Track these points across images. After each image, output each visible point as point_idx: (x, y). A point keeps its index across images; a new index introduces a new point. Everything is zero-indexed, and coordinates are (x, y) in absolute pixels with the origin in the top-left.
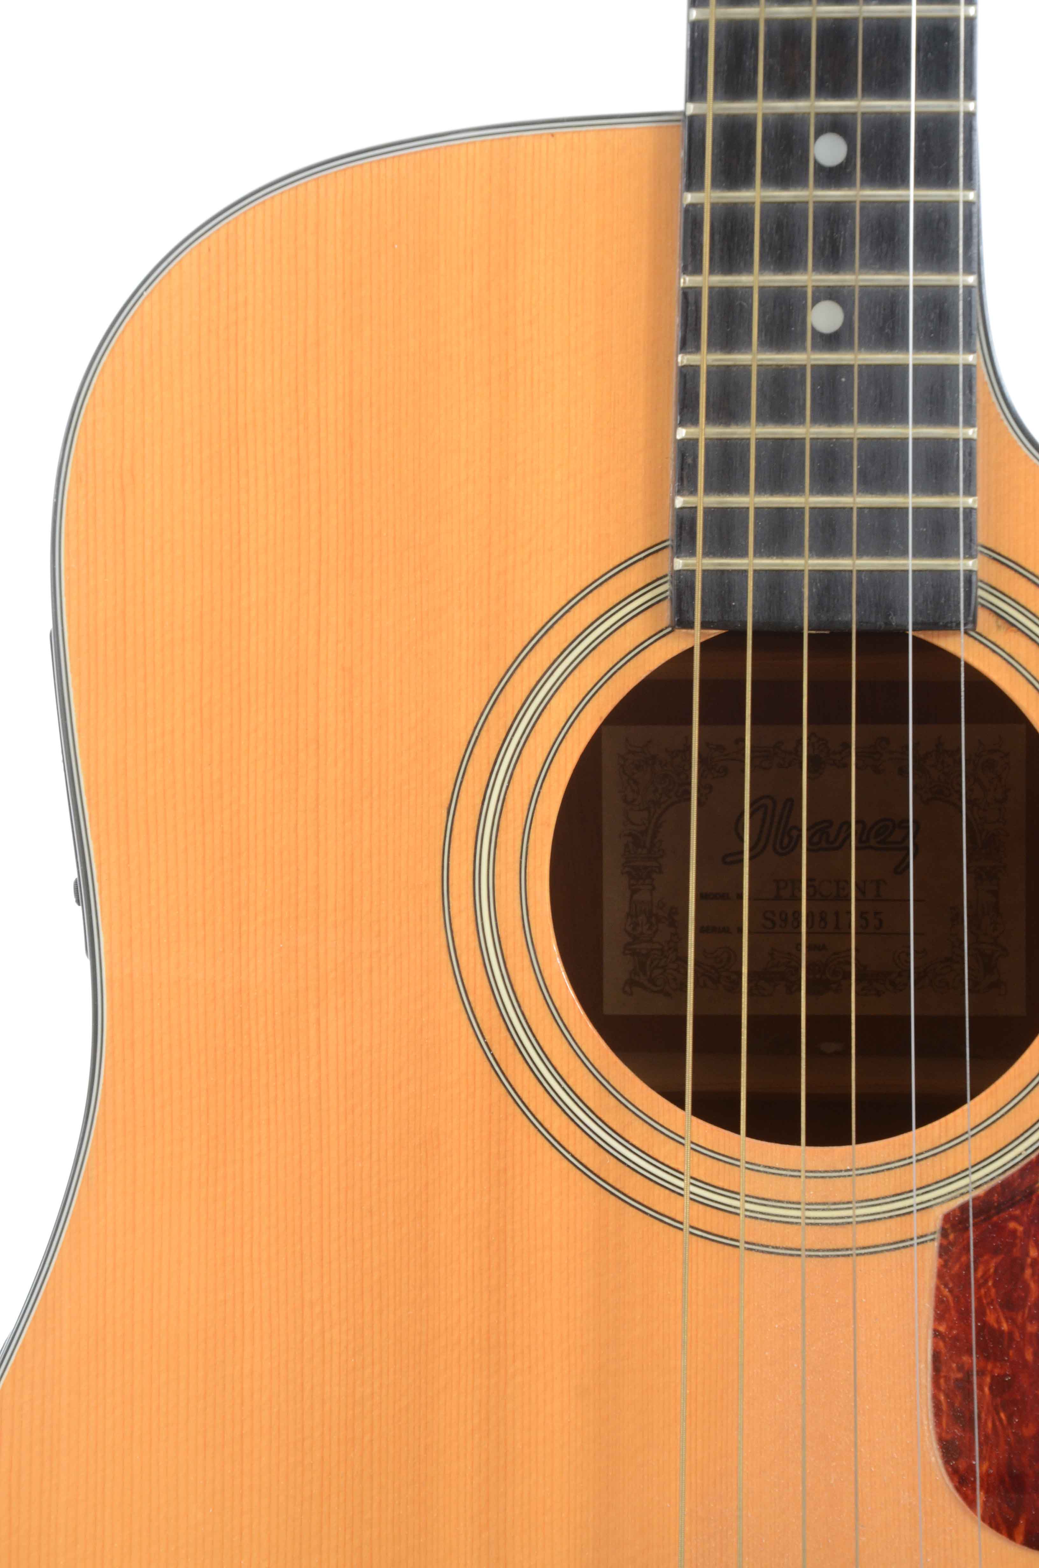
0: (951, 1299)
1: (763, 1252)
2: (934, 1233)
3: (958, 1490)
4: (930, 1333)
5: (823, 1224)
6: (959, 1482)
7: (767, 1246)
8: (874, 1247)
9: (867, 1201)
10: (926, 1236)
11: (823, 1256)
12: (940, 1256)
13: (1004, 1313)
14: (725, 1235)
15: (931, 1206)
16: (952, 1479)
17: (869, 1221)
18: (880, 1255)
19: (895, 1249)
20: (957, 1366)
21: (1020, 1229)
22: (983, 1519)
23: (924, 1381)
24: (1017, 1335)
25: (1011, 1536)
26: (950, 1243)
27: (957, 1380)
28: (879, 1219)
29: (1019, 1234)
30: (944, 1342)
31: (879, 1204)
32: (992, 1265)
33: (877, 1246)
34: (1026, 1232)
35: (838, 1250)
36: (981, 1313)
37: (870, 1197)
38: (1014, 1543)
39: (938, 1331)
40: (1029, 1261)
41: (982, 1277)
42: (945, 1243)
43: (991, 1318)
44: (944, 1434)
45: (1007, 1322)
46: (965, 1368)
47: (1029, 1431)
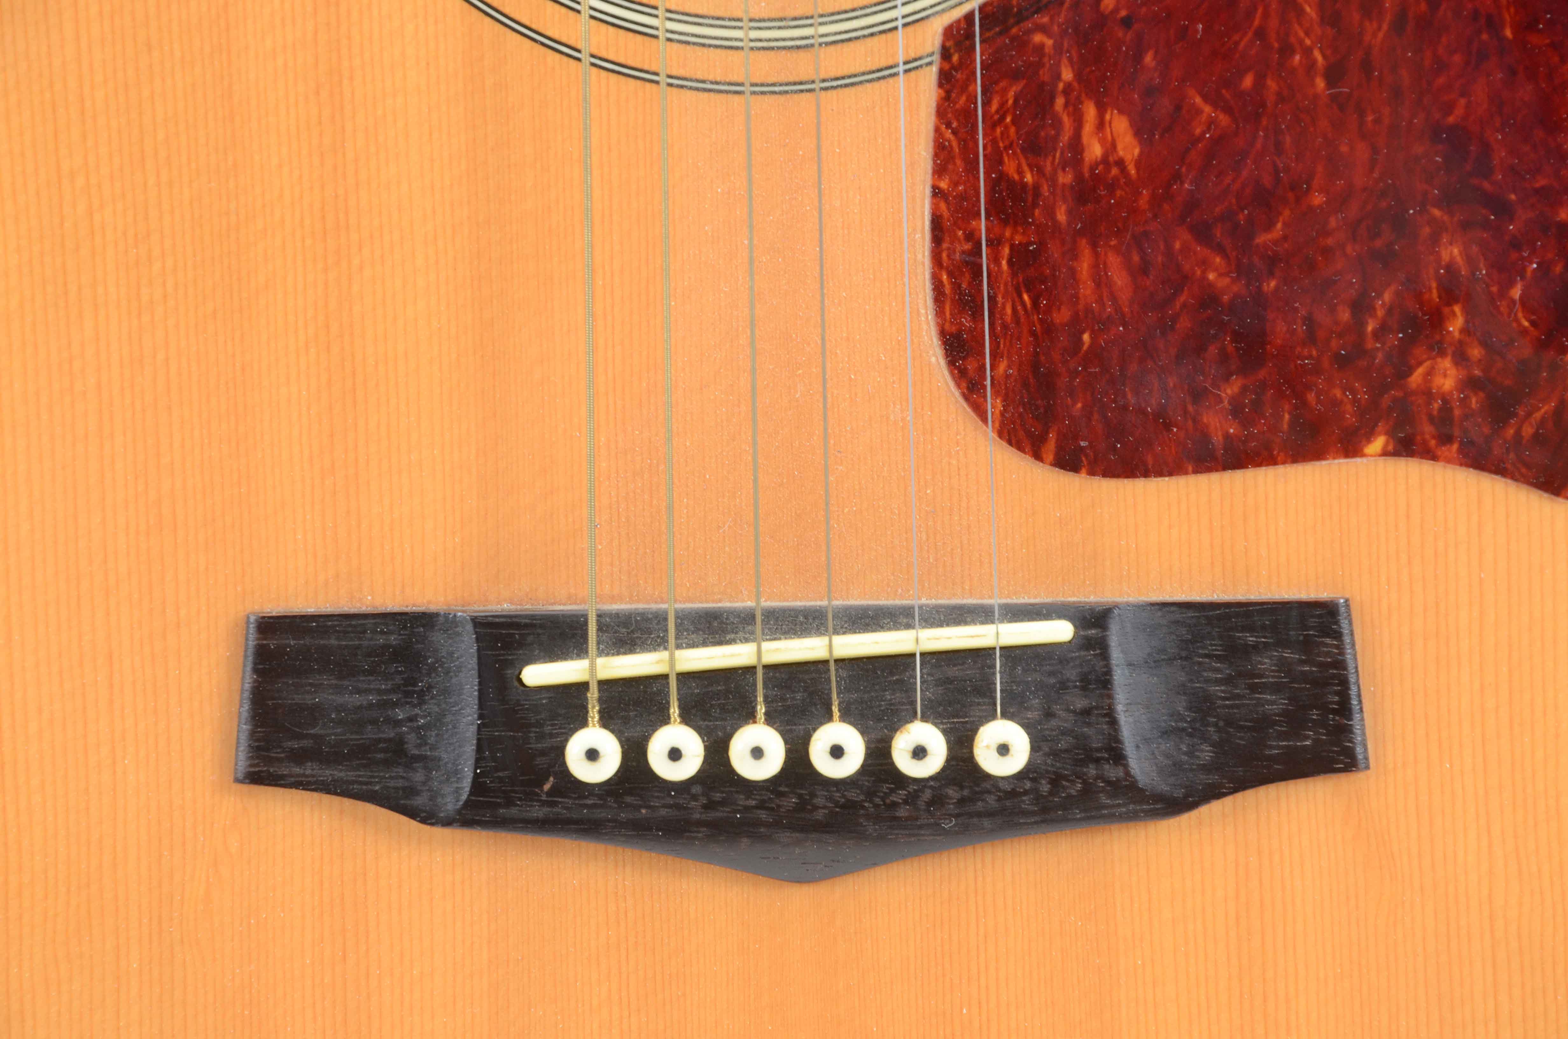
0: (955, 144)
1: (697, 89)
2: (932, 54)
3: (966, 398)
4: (928, 191)
5: (779, 48)
6: (968, 388)
7: (703, 82)
8: (849, 77)
9: (839, 13)
10: (920, 58)
11: (780, 93)
12: (940, 85)
13: (1026, 158)
14: (646, 67)
15: (927, 17)
16: (958, 386)
17: (842, 41)
18: (860, 88)
19: (879, 79)
20: (964, 233)
21: (1049, 42)
22: (1000, 435)
23: (920, 256)
24: (1045, 190)
25: (1037, 456)
26: (953, 68)
27: (963, 252)
28: (857, 38)
29: (1047, 50)
30: (947, 201)
31: (856, 18)
32: (1011, 94)
33: (855, 76)
34: (1058, 48)
35: (801, 83)
36: (995, 160)
37: (844, 8)
38: (1041, 464)
39: (938, 188)
40: (1061, 86)
41: (997, 112)
42: (947, 66)
43: (1010, 167)
44: (947, 326)
45: (1032, 171)
46: (972, 236)
47: (1061, 316)
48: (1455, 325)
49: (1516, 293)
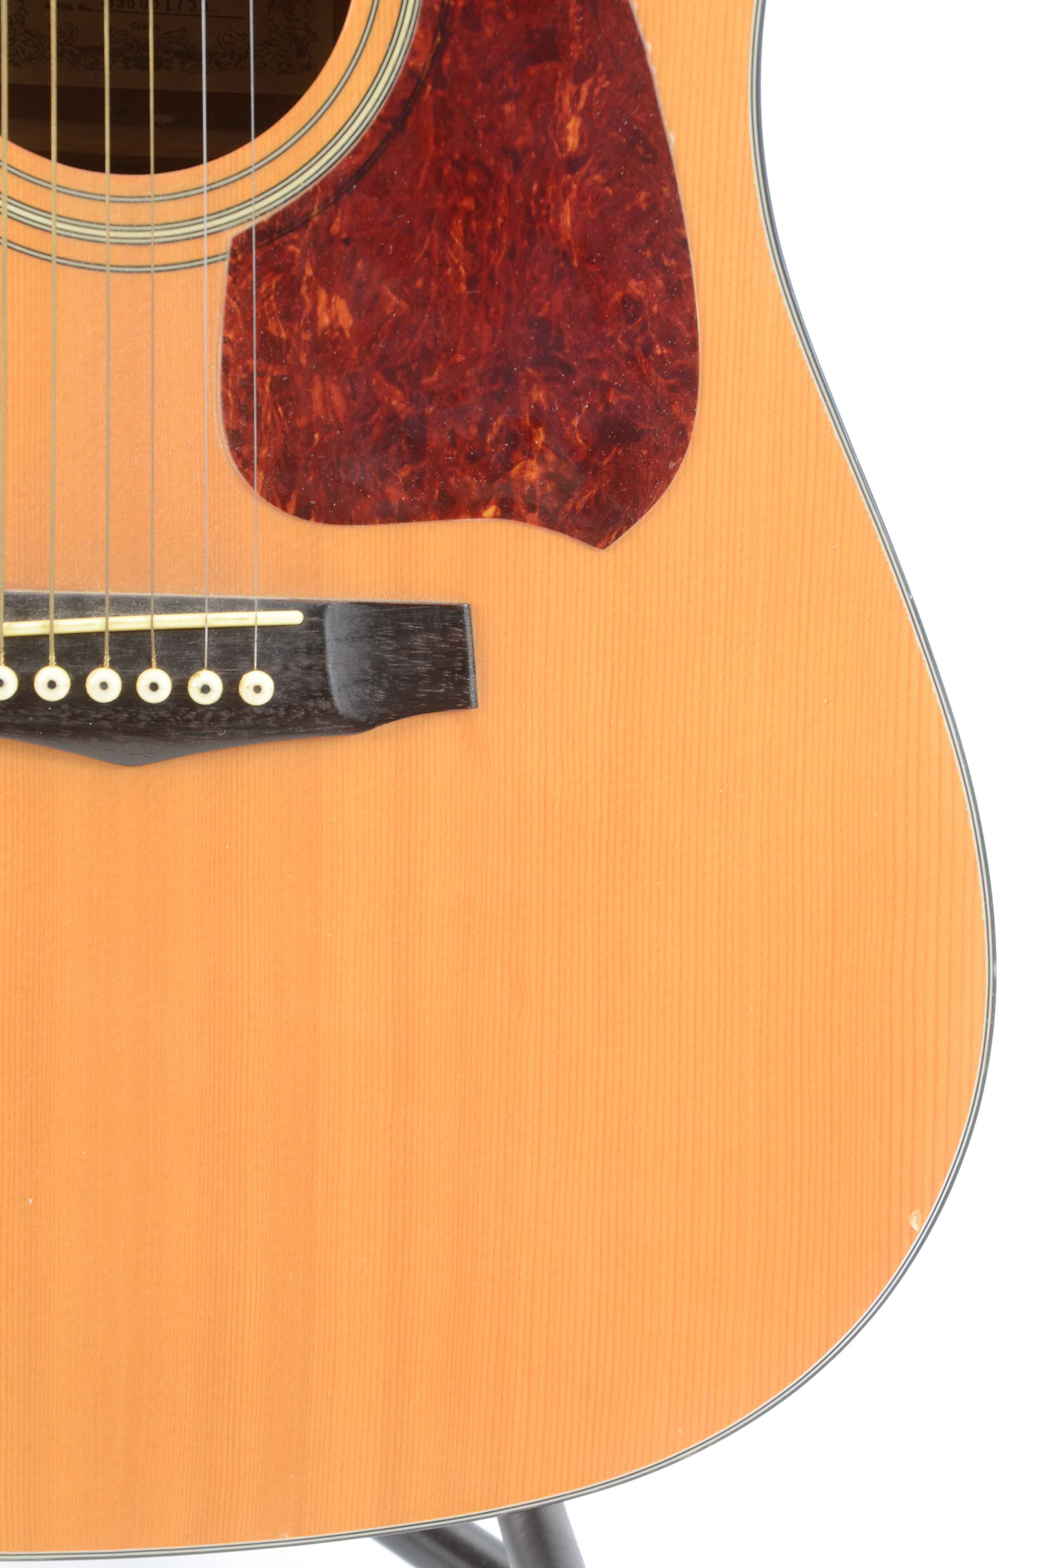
0: (238, 311)
1: (76, 267)
2: (225, 254)
3: (242, 470)
4: (221, 340)
5: (128, 244)
6: (243, 465)
7: (80, 262)
8: (173, 264)
9: (167, 224)
10: (218, 256)
11: (129, 272)
12: (230, 273)
13: (283, 324)
14: (43, 251)
15: (223, 230)
16: (236, 462)
17: (169, 242)
18: (179, 272)
19: (191, 267)
20: (243, 367)
21: (298, 251)
22: (262, 495)
23: (214, 380)
24: (294, 344)
25: (284, 509)
26: (238, 263)
27: (242, 379)
28: (178, 241)
29: (297, 256)
30: (232, 347)
31: (178, 228)
32: (274, 282)
33: (176, 264)
34: (304, 254)
35: (142, 267)
36: (263, 323)
37: (170, 221)
38: (287, 514)
39: (227, 338)
40: (305, 279)
41: (265, 292)
42: (234, 262)
43: (272, 328)
44: (230, 425)
45: (285, 331)
46: (247, 370)
47: (302, 422)
48: (540, 439)
49: (576, 422)
